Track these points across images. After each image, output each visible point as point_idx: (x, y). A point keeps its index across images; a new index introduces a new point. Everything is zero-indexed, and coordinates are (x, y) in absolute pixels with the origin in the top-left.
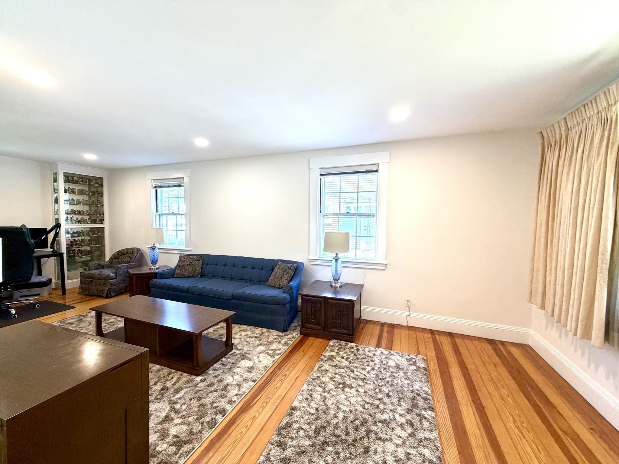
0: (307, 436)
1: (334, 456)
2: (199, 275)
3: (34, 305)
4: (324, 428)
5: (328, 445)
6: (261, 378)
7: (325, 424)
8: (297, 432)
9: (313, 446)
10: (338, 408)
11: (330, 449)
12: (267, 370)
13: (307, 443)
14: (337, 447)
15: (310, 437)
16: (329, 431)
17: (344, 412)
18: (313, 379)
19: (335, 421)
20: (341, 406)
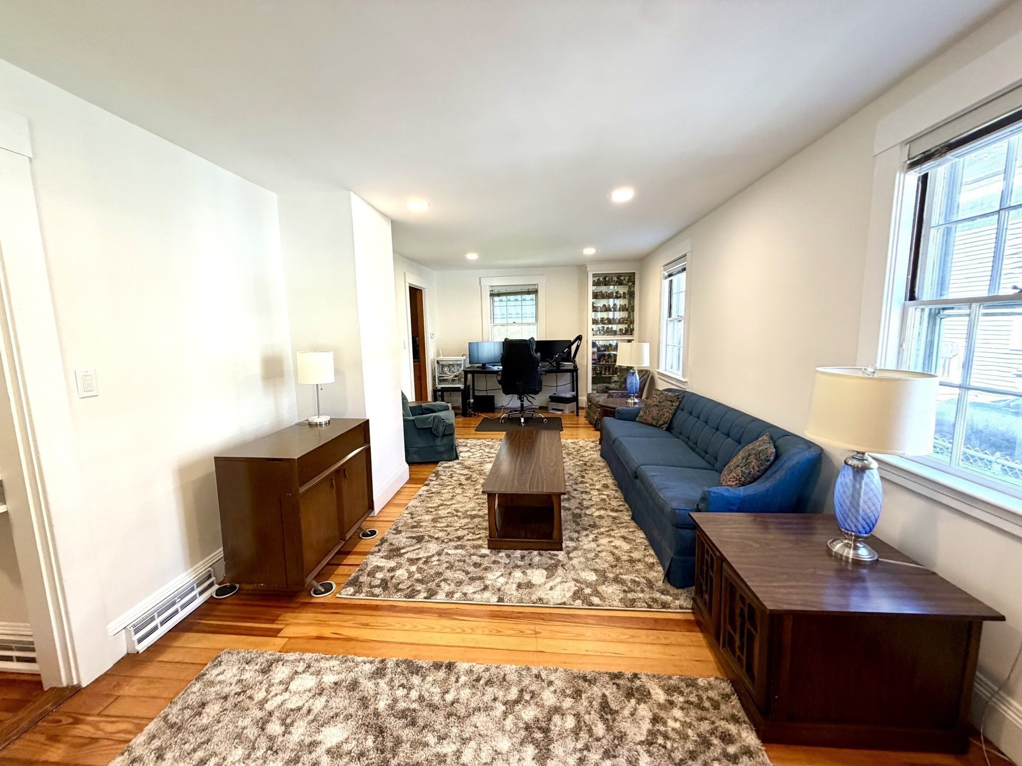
0: (395, 701)
1: (356, 751)
2: (664, 426)
3: (543, 419)
4: (413, 723)
5: (376, 737)
6: (513, 604)
7: (421, 723)
8: (403, 686)
9: (377, 714)
10: (465, 741)
11: (370, 743)
12: (536, 605)
13: (382, 705)
14: (373, 755)
15: (391, 707)
16: (408, 734)
17: (458, 754)
18: (538, 676)
19: (431, 739)
20: (473, 744)
